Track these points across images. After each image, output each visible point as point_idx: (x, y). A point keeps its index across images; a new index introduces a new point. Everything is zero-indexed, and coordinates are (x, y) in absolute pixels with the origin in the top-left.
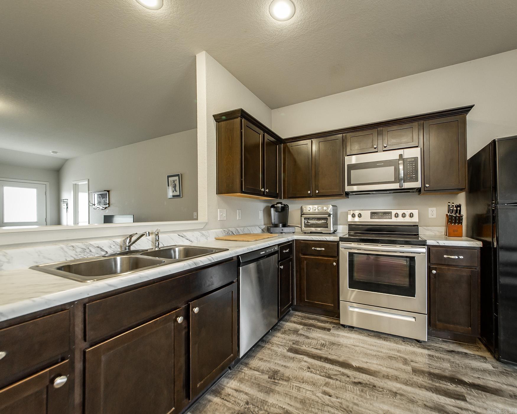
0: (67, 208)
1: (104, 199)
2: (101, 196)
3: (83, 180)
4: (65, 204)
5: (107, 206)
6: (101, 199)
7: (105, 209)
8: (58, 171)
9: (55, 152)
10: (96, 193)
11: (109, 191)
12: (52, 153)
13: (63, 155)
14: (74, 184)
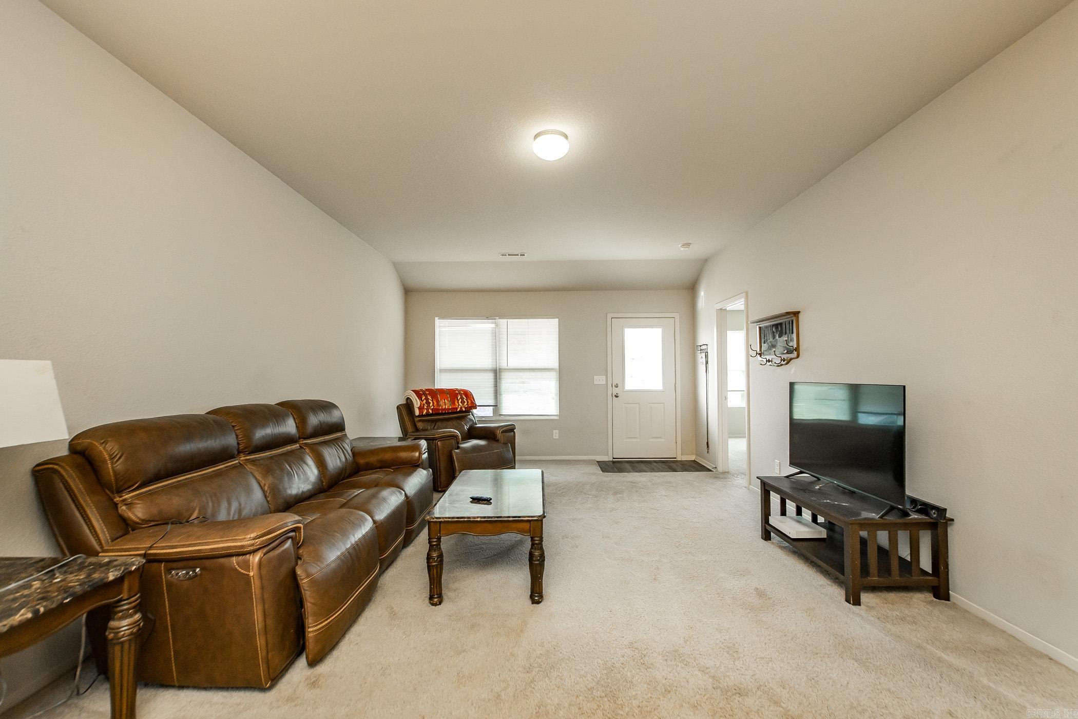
0: (707, 363)
1: (785, 338)
2: (777, 328)
3: (735, 296)
4: (704, 355)
5: (795, 354)
6: (777, 337)
7: (787, 364)
8: (692, 288)
9: (687, 245)
10: (763, 325)
11: (798, 312)
12: (682, 249)
13: (699, 248)
14: (717, 309)
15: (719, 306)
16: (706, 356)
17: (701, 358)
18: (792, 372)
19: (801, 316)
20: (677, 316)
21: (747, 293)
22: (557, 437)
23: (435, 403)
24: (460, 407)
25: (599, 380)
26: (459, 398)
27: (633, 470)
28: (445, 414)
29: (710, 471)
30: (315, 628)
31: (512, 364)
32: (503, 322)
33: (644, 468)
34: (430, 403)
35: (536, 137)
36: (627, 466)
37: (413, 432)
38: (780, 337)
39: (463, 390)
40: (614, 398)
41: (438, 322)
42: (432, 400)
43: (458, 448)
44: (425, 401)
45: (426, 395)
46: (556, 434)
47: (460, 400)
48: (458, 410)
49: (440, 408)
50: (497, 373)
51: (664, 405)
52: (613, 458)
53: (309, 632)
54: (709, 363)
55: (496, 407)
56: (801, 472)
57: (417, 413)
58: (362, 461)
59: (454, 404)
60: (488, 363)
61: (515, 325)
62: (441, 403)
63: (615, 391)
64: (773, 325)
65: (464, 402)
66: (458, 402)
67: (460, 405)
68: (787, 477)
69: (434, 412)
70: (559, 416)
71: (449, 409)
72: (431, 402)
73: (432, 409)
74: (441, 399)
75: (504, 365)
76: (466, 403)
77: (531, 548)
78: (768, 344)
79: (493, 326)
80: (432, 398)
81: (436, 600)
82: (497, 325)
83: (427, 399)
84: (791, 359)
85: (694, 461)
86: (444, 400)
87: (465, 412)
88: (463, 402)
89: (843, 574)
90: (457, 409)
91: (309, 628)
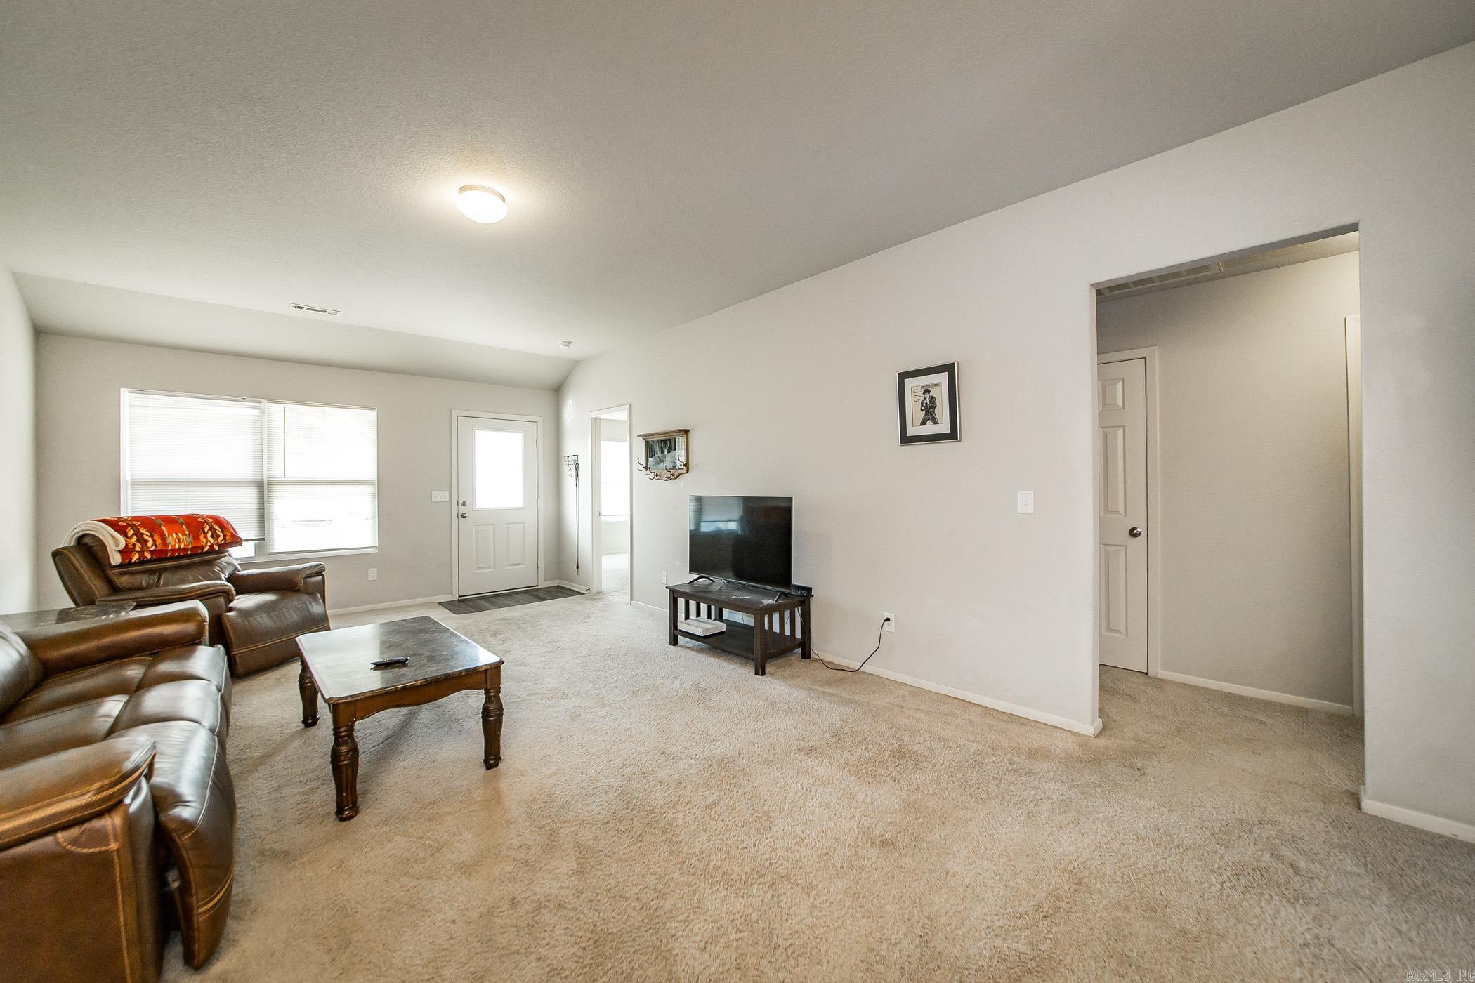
0: (577, 476)
1: (674, 454)
2: (665, 443)
3: (616, 406)
4: (573, 467)
6: (666, 452)
7: (676, 478)
8: (557, 391)
9: (567, 343)
10: (650, 439)
11: (689, 430)
12: (561, 346)
13: (579, 349)
14: (592, 418)
15: (594, 415)
16: (577, 469)
17: (568, 471)
18: (681, 486)
19: (691, 434)
20: (539, 420)
21: (630, 405)
22: (375, 578)
23: (159, 541)
24: (209, 544)
25: (440, 496)
26: (206, 530)
27: (494, 605)
28: (179, 558)
29: (584, 594)
30: (206, 908)
31: (292, 475)
32: (276, 409)
33: (506, 602)
34: (146, 541)
35: (463, 189)
36: (482, 602)
37: (109, 595)
38: (669, 452)
39: (210, 517)
40: (460, 518)
41: (125, 396)
42: (151, 536)
43: (231, 610)
44: (135, 538)
45: (133, 527)
46: (373, 574)
47: (210, 534)
48: (206, 549)
49: (170, 548)
50: (263, 489)
51: (524, 526)
52: (459, 596)
53: (199, 915)
54: (580, 475)
55: (261, 541)
56: (701, 577)
57: (116, 559)
58: (54, 654)
59: (196, 538)
60: (247, 471)
61: (299, 415)
62: (170, 540)
63: (463, 510)
64: (662, 441)
65: (218, 536)
66: (206, 537)
67: (208, 541)
68: (689, 583)
69: (155, 557)
70: (380, 547)
71: (185, 549)
72: (150, 539)
73: (152, 552)
74: (170, 534)
75: (277, 473)
76: (222, 537)
77: (486, 702)
78: (655, 458)
79: (257, 412)
80: (149, 532)
81: (346, 813)
82: (263, 412)
83: (137, 533)
84: (680, 474)
85: (558, 586)
86: (177, 534)
87: (217, 552)
88: (215, 536)
89: (753, 654)
90: (203, 548)
91: (198, 908)
